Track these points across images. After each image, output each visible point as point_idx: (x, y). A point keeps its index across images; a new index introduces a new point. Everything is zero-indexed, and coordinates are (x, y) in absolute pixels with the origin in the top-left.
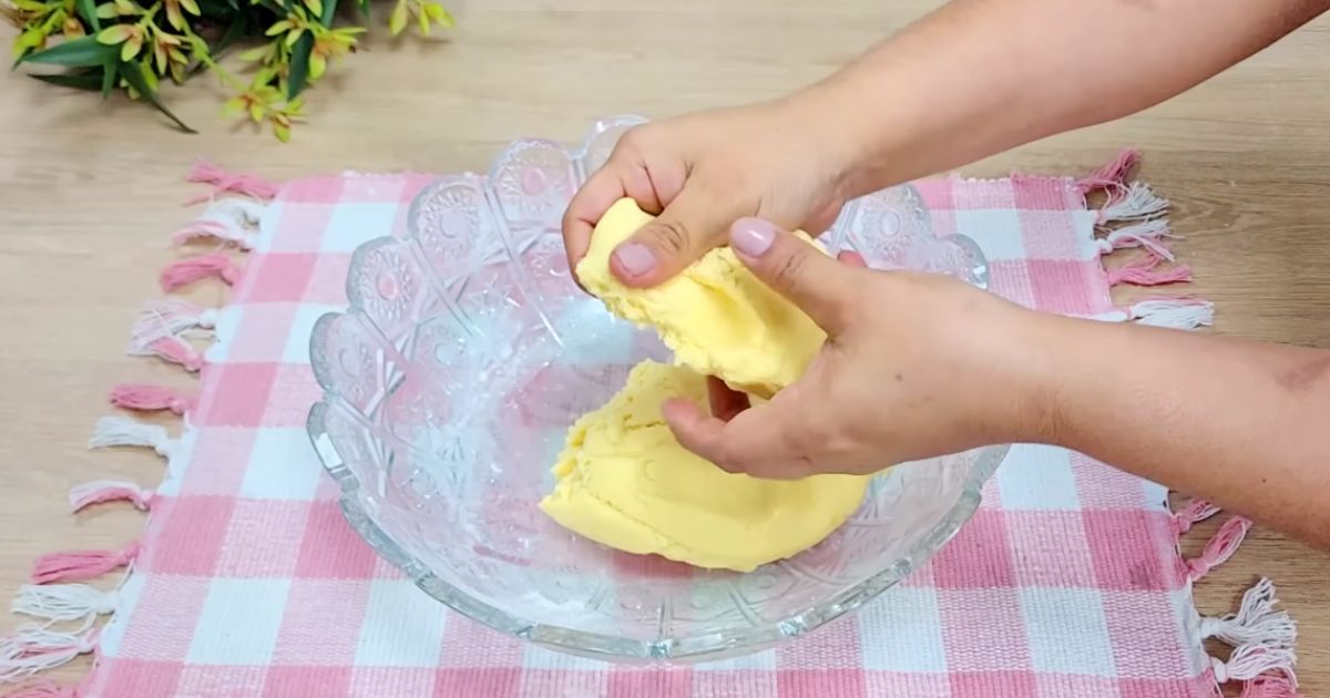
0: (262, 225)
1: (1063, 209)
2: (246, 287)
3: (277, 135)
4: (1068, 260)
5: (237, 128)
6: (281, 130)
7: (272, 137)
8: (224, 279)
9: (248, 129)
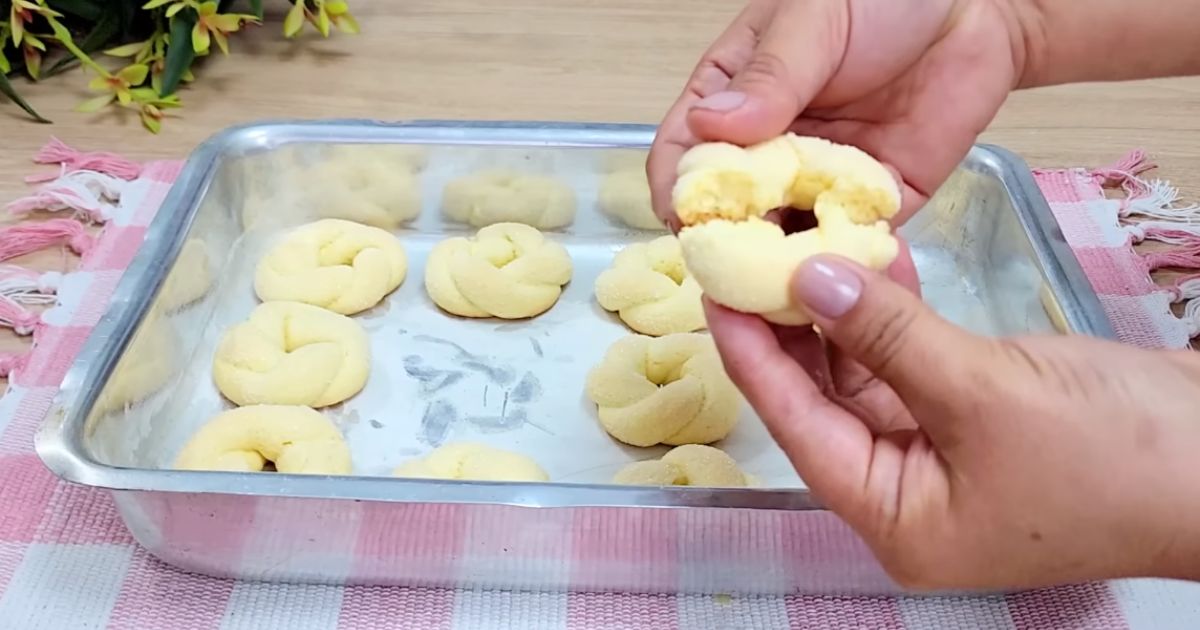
0: (122, 200)
1: (1079, 200)
2: (97, 256)
3: (146, 125)
4: (1093, 247)
5: (98, 119)
6: (150, 122)
7: (141, 128)
8: (71, 249)
9: (111, 122)
